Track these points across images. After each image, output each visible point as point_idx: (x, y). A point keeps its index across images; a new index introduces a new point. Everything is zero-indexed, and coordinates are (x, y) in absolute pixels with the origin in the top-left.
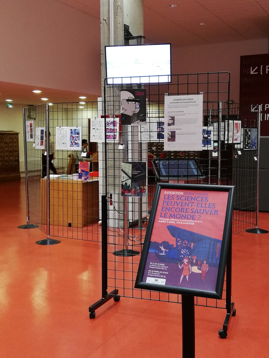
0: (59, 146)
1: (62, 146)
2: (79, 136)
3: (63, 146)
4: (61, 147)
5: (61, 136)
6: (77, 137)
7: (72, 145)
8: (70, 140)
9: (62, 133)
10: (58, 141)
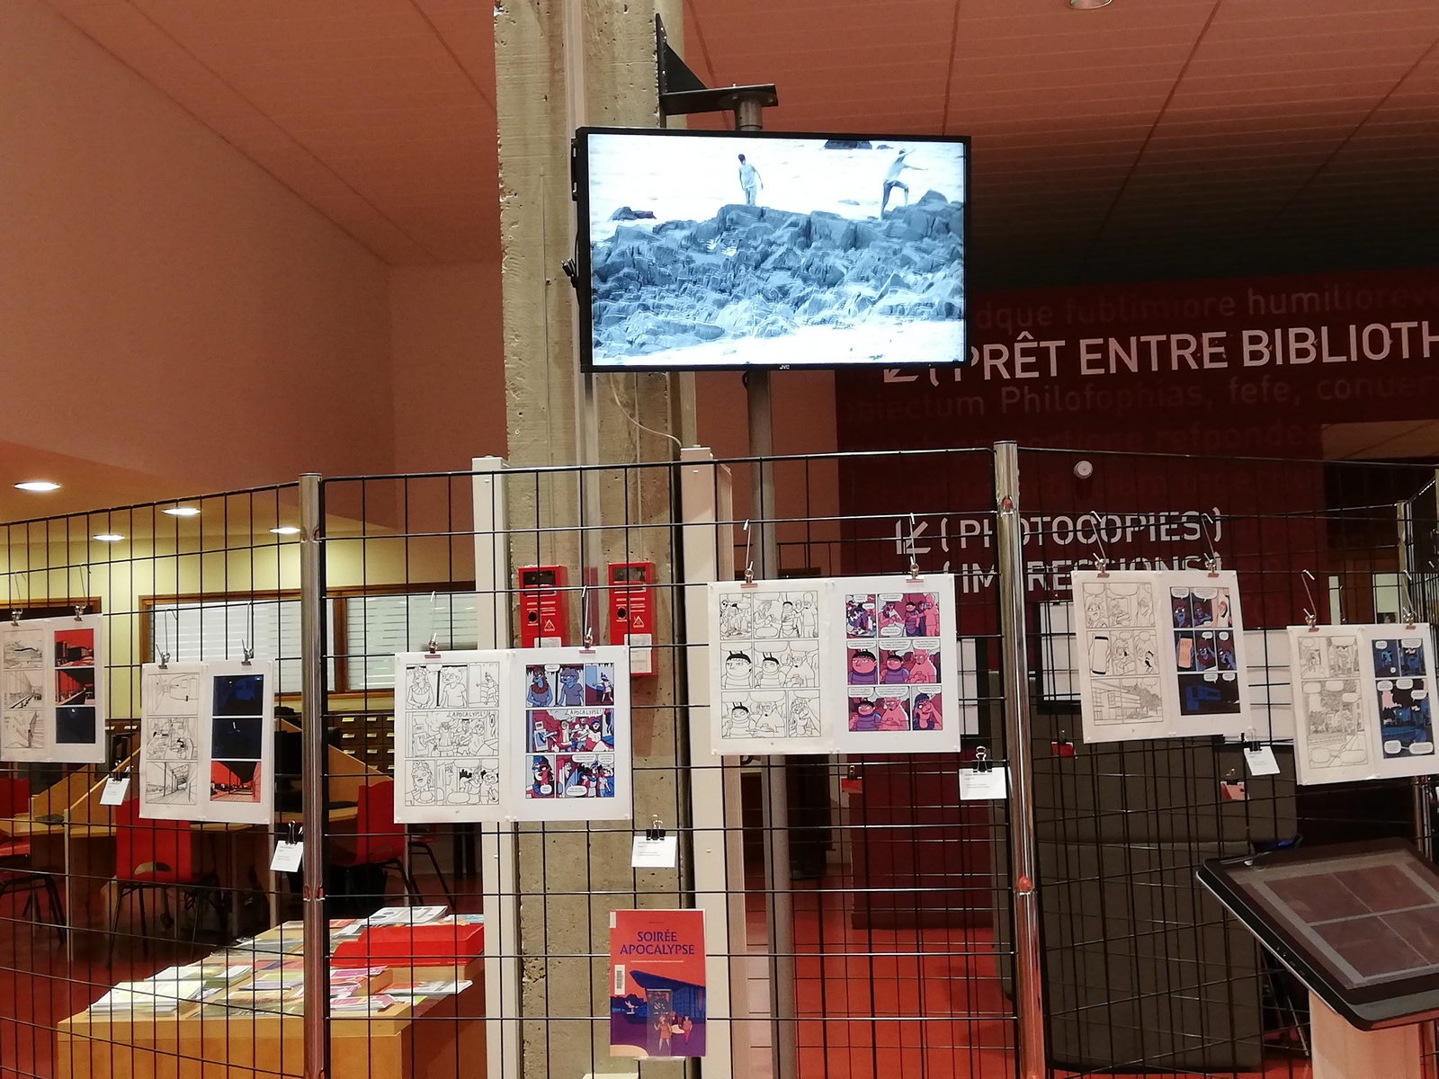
0: (427, 796)
1: (454, 797)
2: (609, 715)
3: (463, 797)
4: (445, 802)
5: (442, 716)
6: (591, 722)
7: (544, 782)
8: (530, 746)
9: (453, 695)
10: (419, 761)
